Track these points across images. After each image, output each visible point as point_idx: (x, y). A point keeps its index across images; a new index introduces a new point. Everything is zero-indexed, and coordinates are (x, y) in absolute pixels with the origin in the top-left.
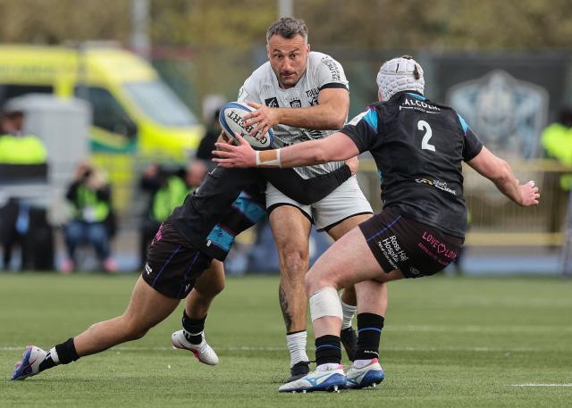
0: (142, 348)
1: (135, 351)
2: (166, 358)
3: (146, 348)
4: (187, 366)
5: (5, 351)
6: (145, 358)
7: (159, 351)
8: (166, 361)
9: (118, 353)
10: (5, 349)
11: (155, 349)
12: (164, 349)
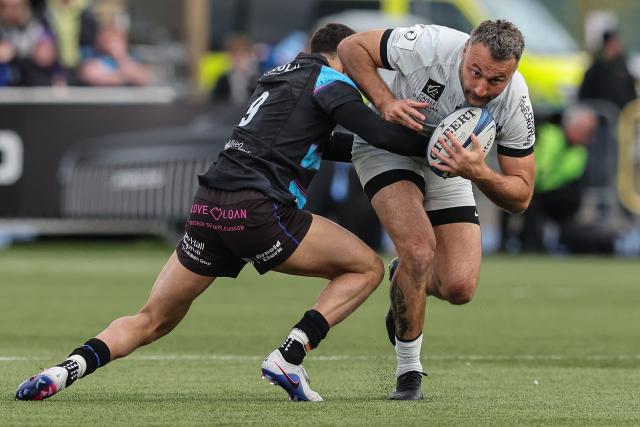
0: (500, 357)
1: (490, 362)
2: (534, 370)
3: (507, 357)
4: (561, 381)
5: (313, 362)
6: (504, 371)
7: (524, 361)
8: (532, 374)
9: (468, 364)
10: (315, 358)
11: (518, 357)
12: (531, 357)
